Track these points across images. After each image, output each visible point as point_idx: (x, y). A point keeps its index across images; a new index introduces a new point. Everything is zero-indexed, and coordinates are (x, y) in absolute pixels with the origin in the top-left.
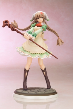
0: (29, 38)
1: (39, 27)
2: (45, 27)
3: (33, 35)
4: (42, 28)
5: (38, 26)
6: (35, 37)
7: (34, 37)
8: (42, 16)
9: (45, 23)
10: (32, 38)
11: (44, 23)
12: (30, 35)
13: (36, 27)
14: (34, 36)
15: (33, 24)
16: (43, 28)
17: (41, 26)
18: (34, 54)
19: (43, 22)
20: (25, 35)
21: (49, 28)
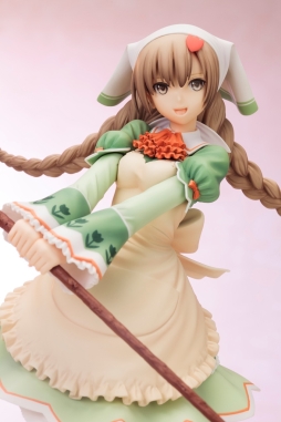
0: (55, 262)
1: (162, 166)
2: (216, 165)
3: (94, 239)
4: (180, 176)
5: (151, 157)
6: (113, 252)
7: (97, 256)
8: (196, 73)
9: (224, 129)
10: (82, 266)
11: (212, 133)
12: (63, 231)
13: (134, 160)
14: (104, 247)
15: (112, 133)
16: (190, 176)
17: (179, 155)
18: (85, 399)
19: (203, 118)
20: (19, 225)
21: (248, 177)
